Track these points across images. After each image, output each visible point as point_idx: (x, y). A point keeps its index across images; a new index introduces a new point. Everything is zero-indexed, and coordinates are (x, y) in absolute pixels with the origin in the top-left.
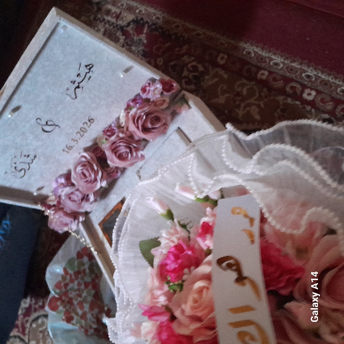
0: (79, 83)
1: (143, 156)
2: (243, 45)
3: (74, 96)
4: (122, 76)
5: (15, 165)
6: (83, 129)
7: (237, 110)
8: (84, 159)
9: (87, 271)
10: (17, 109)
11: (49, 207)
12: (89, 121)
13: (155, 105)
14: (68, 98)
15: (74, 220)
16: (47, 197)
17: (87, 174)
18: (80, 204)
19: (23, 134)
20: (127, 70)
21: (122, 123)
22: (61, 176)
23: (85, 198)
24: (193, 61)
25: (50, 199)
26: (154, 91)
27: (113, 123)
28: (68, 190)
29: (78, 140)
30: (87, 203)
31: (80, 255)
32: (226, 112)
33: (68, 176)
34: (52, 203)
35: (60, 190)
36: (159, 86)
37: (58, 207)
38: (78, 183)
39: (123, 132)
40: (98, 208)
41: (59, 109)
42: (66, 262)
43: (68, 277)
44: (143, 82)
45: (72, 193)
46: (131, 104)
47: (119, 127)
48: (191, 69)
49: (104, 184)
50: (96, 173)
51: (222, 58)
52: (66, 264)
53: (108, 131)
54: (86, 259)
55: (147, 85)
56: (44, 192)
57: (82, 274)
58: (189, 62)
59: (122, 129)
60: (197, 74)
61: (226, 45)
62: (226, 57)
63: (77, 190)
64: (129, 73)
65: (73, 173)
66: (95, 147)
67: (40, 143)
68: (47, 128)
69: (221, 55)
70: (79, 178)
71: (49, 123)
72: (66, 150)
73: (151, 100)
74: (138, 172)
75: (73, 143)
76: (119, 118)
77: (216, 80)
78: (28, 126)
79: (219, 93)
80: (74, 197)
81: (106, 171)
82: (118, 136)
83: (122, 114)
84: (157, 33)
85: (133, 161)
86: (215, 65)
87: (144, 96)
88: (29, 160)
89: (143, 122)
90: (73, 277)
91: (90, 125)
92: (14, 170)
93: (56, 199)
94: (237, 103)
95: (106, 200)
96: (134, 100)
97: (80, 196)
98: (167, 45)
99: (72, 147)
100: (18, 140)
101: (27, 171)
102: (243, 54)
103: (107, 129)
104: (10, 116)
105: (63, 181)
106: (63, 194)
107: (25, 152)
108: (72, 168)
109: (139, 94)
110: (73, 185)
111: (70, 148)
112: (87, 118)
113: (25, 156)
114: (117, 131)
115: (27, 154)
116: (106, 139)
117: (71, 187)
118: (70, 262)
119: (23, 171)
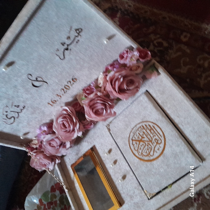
0: (68, 45)
1: (115, 113)
2: (204, 26)
3: (62, 57)
4: (105, 42)
5: (6, 113)
6: (66, 87)
7: (198, 79)
8: (65, 112)
9: (58, 202)
10: (11, 64)
11: (32, 149)
12: (73, 80)
13: (131, 70)
14: (57, 58)
15: (52, 162)
16: (31, 141)
17: (67, 125)
18: (58, 149)
19: (15, 87)
20: (110, 38)
21: (100, 84)
22: (44, 125)
23: (63, 145)
24: (159, 38)
25: (33, 142)
26: (131, 58)
27: (92, 83)
28: (49, 137)
29: (61, 95)
30: (63, 149)
31: (53, 189)
32: (188, 80)
33: (50, 125)
34: (35, 147)
35: (42, 137)
36: (136, 54)
37: (40, 150)
38: (58, 132)
39: (100, 91)
40: (71, 152)
41: (48, 67)
42: (42, 194)
43: (43, 207)
44: (122, 49)
45: (52, 140)
46: (110, 68)
47: (97, 87)
48: (156, 44)
49: (80, 134)
50: (75, 125)
51: (185, 37)
52: (42, 196)
53: (87, 90)
54: (57, 192)
55: (125, 52)
56: (29, 136)
57: (54, 205)
58: (155, 39)
59: (100, 89)
60: (161, 48)
61: (190, 26)
62: (189, 35)
63: (57, 138)
64: (111, 41)
65: (54, 124)
66: (75, 102)
67: (28, 96)
68: (36, 84)
69: (184, 34)
70: (60, 128)
71: (39, 79)
72: (51, 103)
73: (128, 65)
74: (109, 125)
75: (57, 98)
76: (97, 80)
77: (179, 53)
78: (20, 80)
79: (182, 65)
80: (54, 143)
81: (82, 123)
82: (96, 94)
83: (101, 76)
84: (128, 17)
85: (107, 117)
86: (179, 41)
87: (122, 62)
88: (18, 110)
89: (120, 83)
90: (47, 207)
91: (73, 83)
92: (5, 117)
93: (38, 143)
94: (199, 73)
95: (79, 146)
96: (112, 65)
97: (59, 143)
98: (136, 26)
99: (56, 101)
100: (11, 92)
101: (16, 119)
102: (205, 33)
103: (87, 88)
104: (4, 70)
105: (45, 128)
106: (44, 140)
107: (15, 102)
108: (54, 118)
109: (117, 60)
110: (54, 133)
111: (54, 102)
112: (71, 77)
113: (15, 106)
114: (95, 90)
115: (17, 104)
116: (86, 97)
117: (52, 135)
118: (45, 195)
119: (13, 119)
